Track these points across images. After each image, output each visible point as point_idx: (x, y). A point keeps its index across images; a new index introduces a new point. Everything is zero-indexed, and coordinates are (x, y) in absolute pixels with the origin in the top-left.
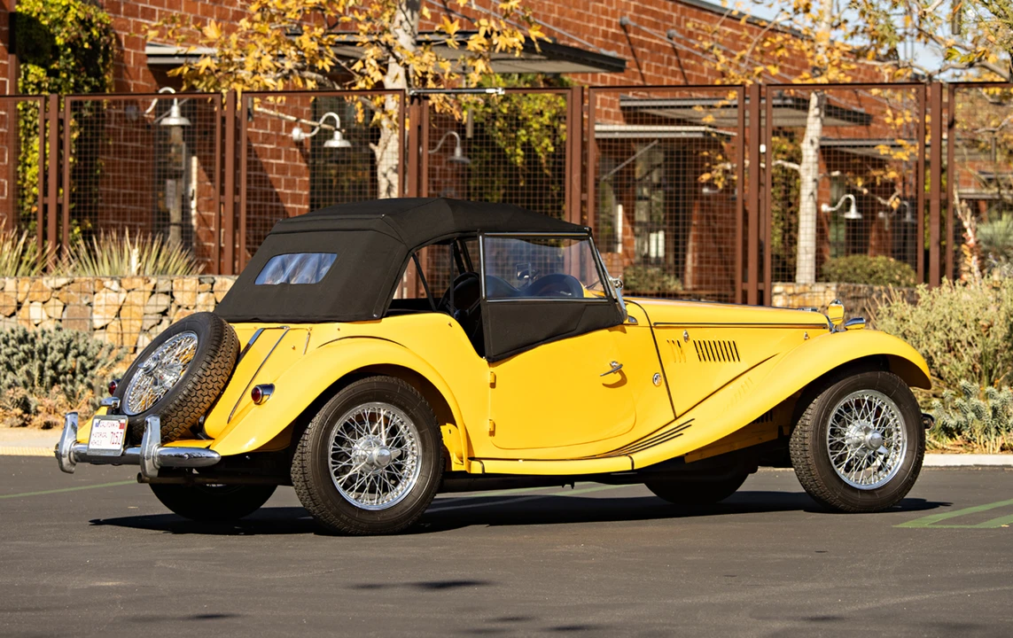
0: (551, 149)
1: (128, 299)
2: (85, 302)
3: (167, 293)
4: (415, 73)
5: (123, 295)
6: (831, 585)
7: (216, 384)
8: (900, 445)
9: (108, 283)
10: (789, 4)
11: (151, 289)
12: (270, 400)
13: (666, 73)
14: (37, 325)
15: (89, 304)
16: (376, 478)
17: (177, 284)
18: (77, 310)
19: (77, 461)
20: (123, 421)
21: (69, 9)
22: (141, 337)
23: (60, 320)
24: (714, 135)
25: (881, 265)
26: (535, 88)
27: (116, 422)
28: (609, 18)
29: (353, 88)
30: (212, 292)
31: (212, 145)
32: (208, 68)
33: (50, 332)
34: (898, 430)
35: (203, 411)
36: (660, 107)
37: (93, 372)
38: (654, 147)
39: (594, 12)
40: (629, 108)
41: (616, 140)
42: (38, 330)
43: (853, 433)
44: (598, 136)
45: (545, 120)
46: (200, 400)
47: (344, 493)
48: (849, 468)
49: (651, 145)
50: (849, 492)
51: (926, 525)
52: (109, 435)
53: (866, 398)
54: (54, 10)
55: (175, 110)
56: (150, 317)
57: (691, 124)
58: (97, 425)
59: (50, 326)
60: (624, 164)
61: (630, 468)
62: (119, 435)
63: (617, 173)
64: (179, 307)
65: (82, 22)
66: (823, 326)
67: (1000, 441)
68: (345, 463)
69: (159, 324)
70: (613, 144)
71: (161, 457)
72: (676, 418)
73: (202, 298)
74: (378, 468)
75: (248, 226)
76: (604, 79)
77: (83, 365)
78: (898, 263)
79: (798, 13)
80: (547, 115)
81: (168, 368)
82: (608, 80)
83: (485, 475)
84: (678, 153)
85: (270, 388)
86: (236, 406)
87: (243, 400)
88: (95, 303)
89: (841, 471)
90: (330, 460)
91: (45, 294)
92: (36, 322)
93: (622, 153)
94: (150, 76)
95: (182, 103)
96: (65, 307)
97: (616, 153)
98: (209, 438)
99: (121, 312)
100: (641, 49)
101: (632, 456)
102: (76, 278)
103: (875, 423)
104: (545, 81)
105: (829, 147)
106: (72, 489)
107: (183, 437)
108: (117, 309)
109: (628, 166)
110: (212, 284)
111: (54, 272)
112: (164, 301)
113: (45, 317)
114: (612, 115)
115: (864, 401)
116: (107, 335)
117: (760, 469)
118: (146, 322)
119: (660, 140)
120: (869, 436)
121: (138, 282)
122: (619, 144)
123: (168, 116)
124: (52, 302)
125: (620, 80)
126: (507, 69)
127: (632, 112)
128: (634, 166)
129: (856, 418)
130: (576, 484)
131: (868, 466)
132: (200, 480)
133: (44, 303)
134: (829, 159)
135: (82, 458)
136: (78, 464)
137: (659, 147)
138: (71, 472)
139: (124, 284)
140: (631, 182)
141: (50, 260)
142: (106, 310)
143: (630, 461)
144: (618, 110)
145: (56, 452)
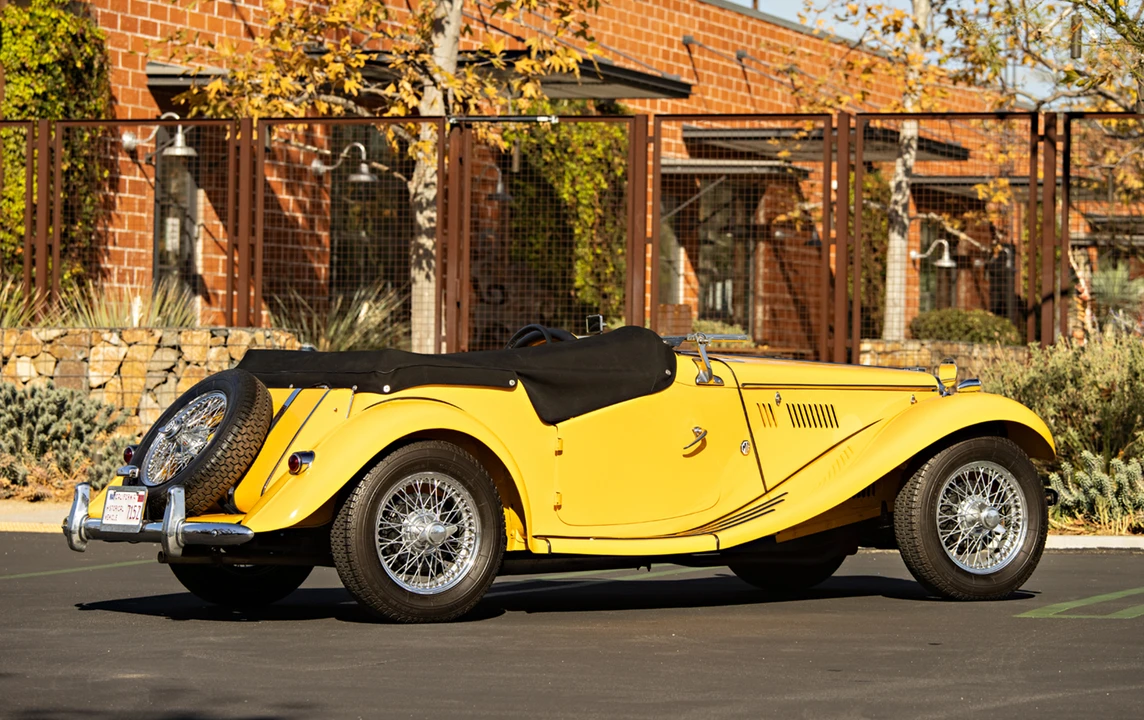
0: (605, 186)
1: (129, 355)
2: (80, 357)
3: (174, 347)
4: (455, 97)
5: (124, 350)
6: (950, 682)
7: (248, 451)
8: (1020, 523)
9: (106, 336)
10: (878, 21)
11: (156, 343)
12: (310, 468)
13: (734, 99)
14: (25, 383)
15: (85, 360)
16: (429, 558)
17: (186, 337)
18: (72, 367)
19: (88, 538)
20: (142, 493)
21: (59, 22)
22: (144, 397)
23: (52, 378)
24: (790, 171)
25: (977, 320)
26: (586, 116)
27: (133, 494)
28: (671, 36)
29: (385, 115)
30: (226, 346)
31: (224, 178)
32: (218, 92)
33: (41, 390)
34: (1017, 507)
35: (232, 481)
36: (728, 139)
37: (90, 437)
38: (721, 184)
39: (653, 29)
40: (693, 139)
41: (678, 176)
42: (28, 388)
43: (967, 510)
44: (664, 171)
45: (599, 151)
46: (230, 469)
47: (392, 575)
48: (961, 550)
49: (718, 181)
50: (960, 576)
51: (1051, 615)
52: (125, 508)
53: (982, 471)
54: (42, 23)
55: (180, 138)
56: (154, 374)
57: (763, 158)
58: (112, 498)
59: (40, 384)
60: (687, 203)
61: (715, 549)
62: (137, 509)
63: (679, 213)
64: (188, 363)
65: (74, 38)
66: (932, 388)
67: (1127, 520)
68: (393, 541)
69: (165, 382)
70: (674, 180)
71: (184, 534)
72: (767, 492)
73: (213, 353)
74: (431, 547)
75: (265, 270)
76: (664, 107)
77: (78, 428)
78: (998, 318)
79: (888, 31)
80: (600, 147)
81: (194, 432)
82: (669, 106)
83: (551, 556)
84: (748, 191)
85: (310, 455)
86: (271, 476)
87: (279, 468)
88: (91, 358)
89: (953, 553)
90: (377, 537)
91: (34, 348)
92: (24, 380)
93: (685, 191)
94: (150, 99)
95: (187, 130)
96: (57, 362)
97: (678, 191)
98: (239, 512)
99: (122, 369)
100: (706, 72)
101: (718, 534)
102: (70, 330)
103: (991, 499)
104: (599, 108)
105: (921, 185)
106: (74, 570)
107: (211, 511)
108: (117, 365)
109: (691, 205)
110: (226, 338)
111: (43, 322)
112: (170, 356)
113: (34, 374)
114: (673, 147)
115: (978, 473)
116: (105, 395)
117: (861, 550)
118: (151, 380)
119: (728, 176)
120: (985, 513)
121: (141, 335)
122: (682, 180)
123: (172, 145)
124: (42, 356)
125: (683, 108)
126: (556, 94)
127: (696, 143)
128: (698, 206)
129: (970, 494)
130: (653, 566)
131: (984, 547)
132: (228, 560)
133: (33, 357)
134: (920, 199)
135: (94, 534)
136: (90, 541)
137: (727, 184)
138: (80, 551)
139: (125, 337)
140: (695, 224)
141: (39, 308)
142: (103, 366)
143: (715, 541)
144: (680, 141)
145: (64, 528)
